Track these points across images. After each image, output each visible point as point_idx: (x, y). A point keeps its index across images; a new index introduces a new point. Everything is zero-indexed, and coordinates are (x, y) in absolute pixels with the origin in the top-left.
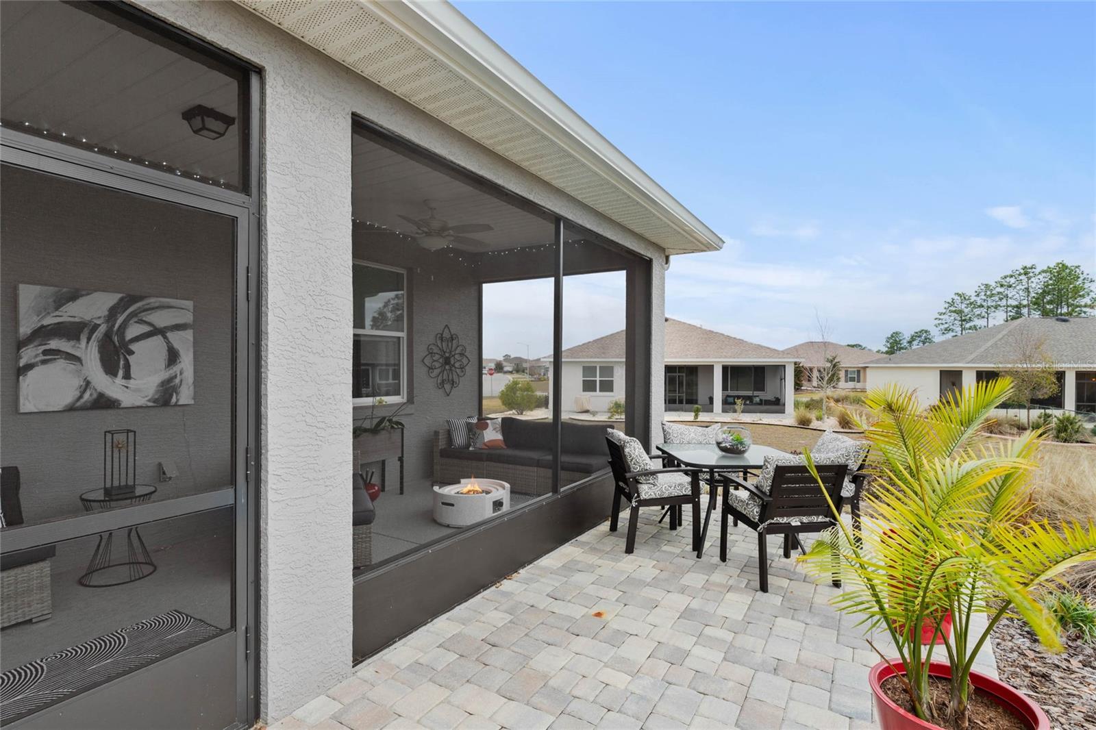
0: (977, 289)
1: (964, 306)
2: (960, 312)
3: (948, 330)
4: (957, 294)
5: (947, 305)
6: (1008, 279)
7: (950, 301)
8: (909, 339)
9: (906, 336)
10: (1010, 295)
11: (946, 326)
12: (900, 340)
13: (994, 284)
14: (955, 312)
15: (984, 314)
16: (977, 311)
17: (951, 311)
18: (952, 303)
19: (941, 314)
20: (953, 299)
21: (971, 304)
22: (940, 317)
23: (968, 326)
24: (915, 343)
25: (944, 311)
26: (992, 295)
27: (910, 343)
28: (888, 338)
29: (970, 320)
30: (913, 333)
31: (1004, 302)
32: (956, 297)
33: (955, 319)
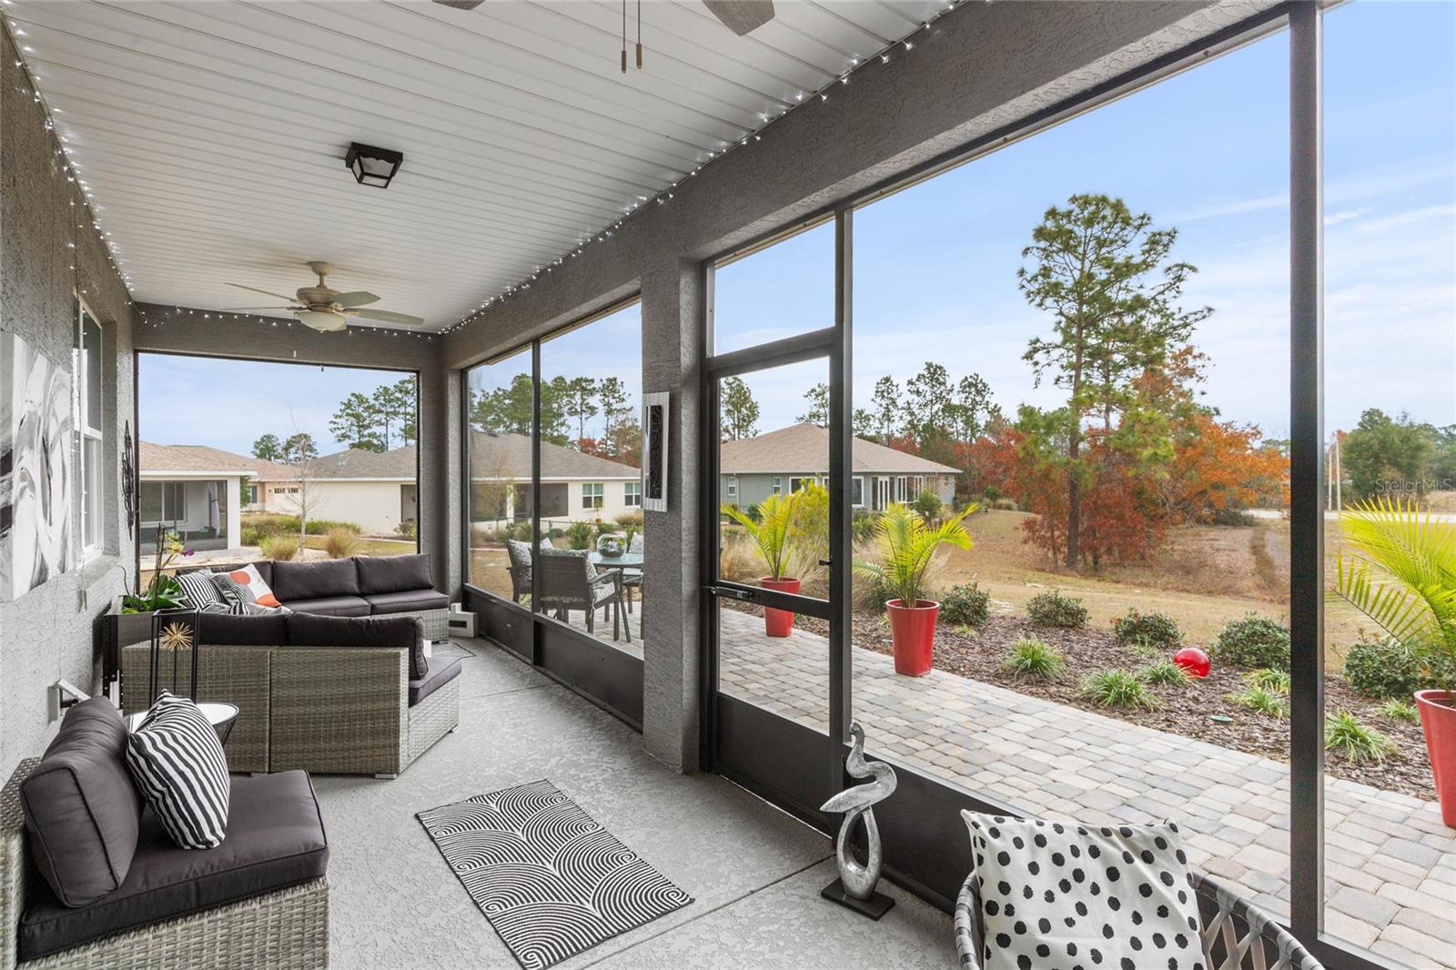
0: (375, 391)
1: (361, 409)
2: (357, 416)
3: (344, 436)
4: (353, 395)
5: (343, 407)
6: (406, 385)
7: (346, 402)
8: (284, 444)
9: (280, 441)
10: (409, 402)
11: (343, 431)
12: (274, 446)
13: (392, 389)
14: (353, 415)
15: (383, 421)
16: (377, 417)
17: (348, 415)
18: (349, 405)
19: (336, 417)
20: (350, 400)
21: (369, 407)
22: (337, 420)
23: (366, 432)
24: (292, 450)
25: (340, 413)
26: (390, 401)
27: (286, 449)
28: (257, 443)
29: (369, 427)
30: (289, 438)
31: (402, 410)
32: (353, 399)
33: (352, 425)
